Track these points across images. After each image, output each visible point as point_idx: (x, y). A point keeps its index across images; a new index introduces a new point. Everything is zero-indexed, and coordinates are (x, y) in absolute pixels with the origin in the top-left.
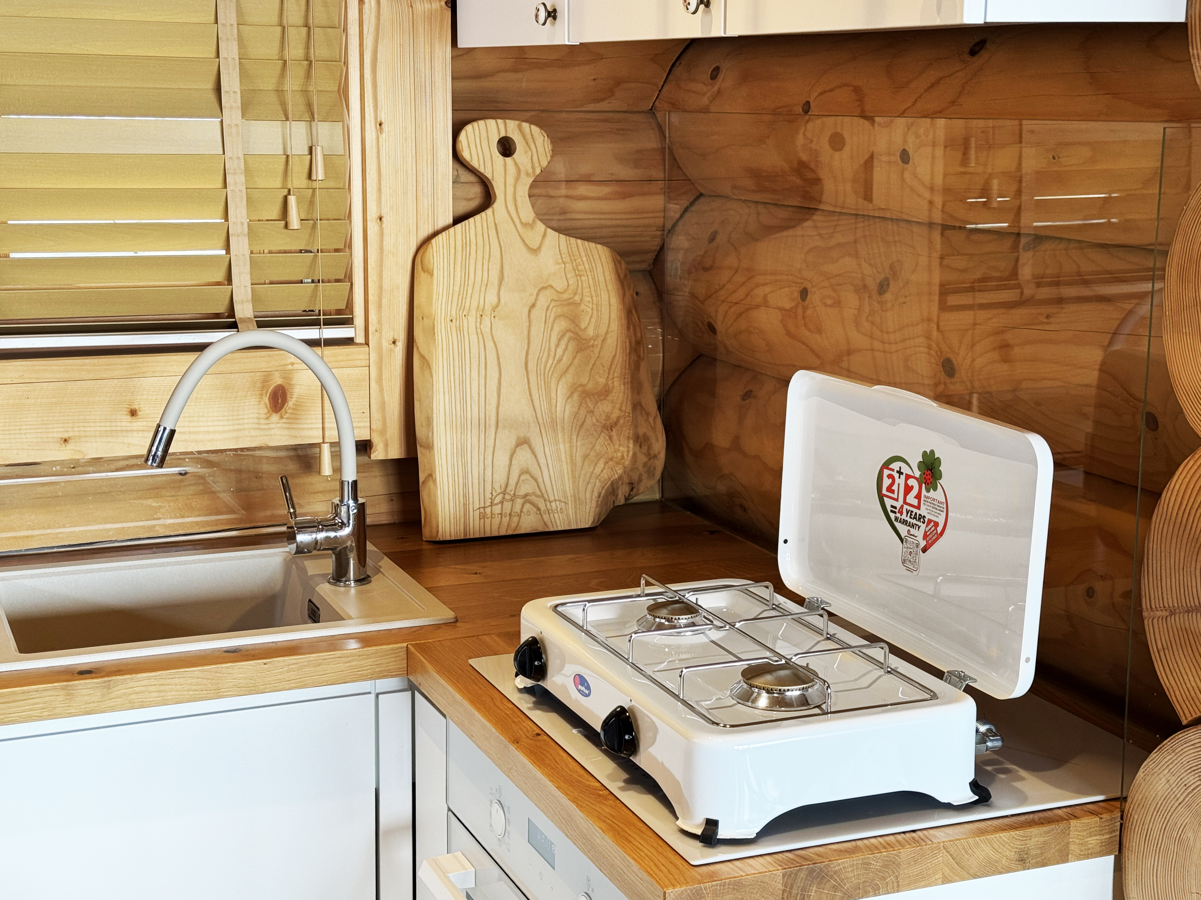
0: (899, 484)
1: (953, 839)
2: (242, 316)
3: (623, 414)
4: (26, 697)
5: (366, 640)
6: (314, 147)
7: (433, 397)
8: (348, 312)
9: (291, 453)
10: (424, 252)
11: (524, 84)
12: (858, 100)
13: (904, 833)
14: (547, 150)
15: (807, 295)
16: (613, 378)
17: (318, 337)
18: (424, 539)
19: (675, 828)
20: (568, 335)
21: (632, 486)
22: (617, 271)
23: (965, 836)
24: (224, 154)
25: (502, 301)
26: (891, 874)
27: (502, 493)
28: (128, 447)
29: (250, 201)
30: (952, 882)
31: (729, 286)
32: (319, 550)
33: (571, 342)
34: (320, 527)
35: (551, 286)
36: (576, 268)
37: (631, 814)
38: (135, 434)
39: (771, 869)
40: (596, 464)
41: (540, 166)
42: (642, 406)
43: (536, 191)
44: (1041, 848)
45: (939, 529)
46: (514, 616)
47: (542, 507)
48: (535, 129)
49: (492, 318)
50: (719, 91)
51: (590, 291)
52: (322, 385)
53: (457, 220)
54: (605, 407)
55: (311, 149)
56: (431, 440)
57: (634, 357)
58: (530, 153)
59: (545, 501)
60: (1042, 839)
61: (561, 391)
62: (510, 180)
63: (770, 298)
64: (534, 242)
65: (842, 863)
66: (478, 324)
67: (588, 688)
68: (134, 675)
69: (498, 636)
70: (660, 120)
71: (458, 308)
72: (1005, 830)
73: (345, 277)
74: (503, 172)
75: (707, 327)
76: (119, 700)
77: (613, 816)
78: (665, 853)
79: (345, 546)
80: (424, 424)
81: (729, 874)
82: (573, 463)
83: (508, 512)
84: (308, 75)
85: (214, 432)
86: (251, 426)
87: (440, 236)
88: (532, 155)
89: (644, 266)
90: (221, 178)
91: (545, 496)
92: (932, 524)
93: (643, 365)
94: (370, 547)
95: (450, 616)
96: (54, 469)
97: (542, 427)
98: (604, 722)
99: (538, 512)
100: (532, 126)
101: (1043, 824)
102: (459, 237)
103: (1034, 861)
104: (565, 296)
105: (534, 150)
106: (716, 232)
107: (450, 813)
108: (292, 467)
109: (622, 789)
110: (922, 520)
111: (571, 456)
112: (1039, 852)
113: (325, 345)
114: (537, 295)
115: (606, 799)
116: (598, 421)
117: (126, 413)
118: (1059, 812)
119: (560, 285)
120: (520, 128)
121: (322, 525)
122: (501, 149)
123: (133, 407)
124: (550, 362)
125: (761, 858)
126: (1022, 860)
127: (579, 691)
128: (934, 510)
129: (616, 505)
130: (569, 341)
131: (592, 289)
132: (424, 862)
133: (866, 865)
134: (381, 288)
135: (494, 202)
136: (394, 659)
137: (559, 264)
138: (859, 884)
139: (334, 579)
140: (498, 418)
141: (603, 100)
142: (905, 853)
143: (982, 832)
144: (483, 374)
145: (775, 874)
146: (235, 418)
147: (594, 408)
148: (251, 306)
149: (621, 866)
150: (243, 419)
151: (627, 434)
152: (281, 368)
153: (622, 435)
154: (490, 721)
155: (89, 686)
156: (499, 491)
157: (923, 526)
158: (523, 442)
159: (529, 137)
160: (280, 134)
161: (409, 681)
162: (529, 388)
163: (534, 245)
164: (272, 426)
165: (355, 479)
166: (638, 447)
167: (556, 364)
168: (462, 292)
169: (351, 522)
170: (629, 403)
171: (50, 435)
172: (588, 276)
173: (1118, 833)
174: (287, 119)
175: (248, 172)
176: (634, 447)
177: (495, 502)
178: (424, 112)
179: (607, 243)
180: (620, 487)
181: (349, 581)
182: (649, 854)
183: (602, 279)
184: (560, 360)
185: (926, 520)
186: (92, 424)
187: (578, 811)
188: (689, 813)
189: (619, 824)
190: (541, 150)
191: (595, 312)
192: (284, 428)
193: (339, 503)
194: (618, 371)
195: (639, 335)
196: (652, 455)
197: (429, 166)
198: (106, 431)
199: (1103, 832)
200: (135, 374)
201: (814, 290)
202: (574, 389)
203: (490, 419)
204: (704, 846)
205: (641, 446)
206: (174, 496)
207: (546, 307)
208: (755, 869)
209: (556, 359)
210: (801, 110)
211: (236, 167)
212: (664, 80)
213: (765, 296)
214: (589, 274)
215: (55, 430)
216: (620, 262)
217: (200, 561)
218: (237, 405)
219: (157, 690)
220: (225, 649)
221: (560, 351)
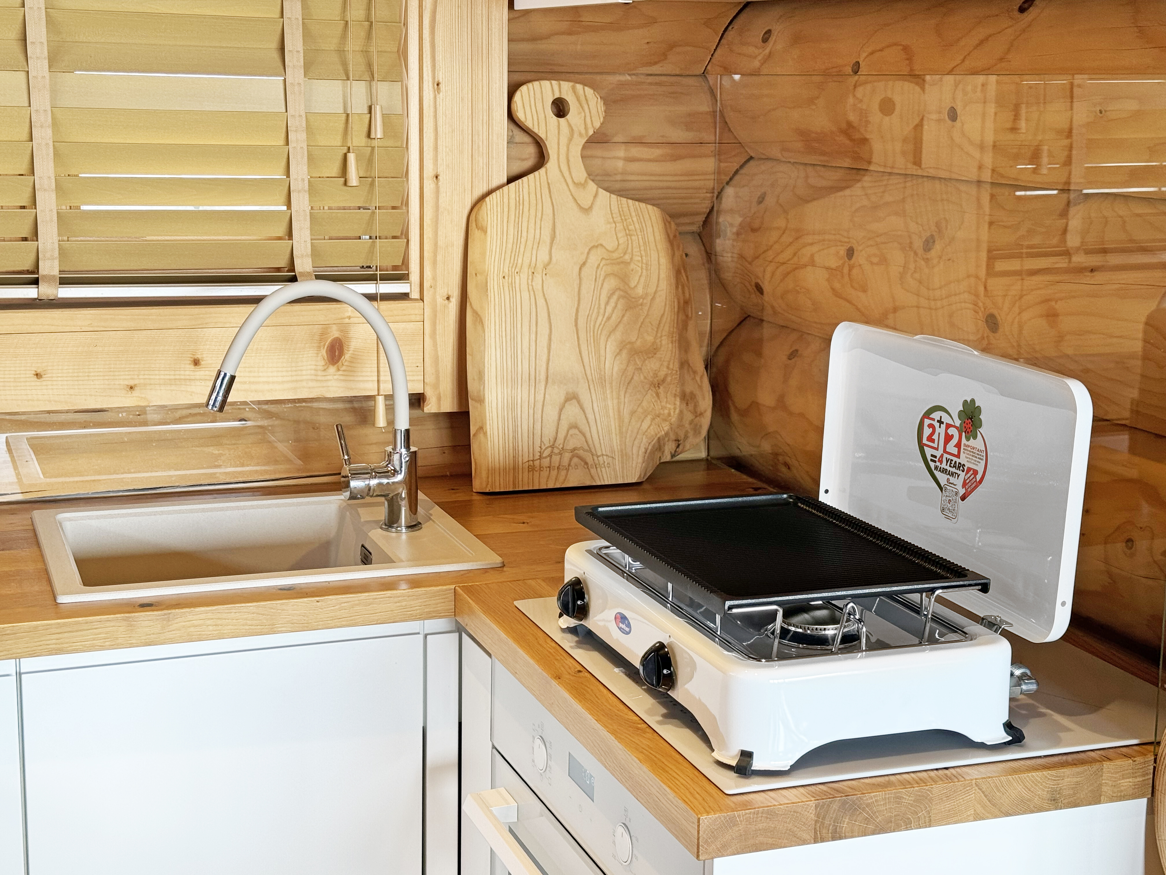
0: (939, 434)
1: (985, 776)
2: (301, 271)
3: (670, 372)
4: (90, 627)
5: (415, 582)
6: (373, 106)
7: (484, 351)
8: (404, 269)
9: (348, 405)
10: (478, 210)
11: (579, 47)
12: (908, 59)
13: (937, 769)
14: (599, 110)
15: (853, 254)
16: (661, 337)
17: (374, 292)
18: (474, 491)
19: (711, 760)
20: (617, 293)
21: (678, 442)
22: (667, 232)
23: (998, 775)
24: (287, 111)
25: (554, 260)
26: (923, 809)
27: (550, 446)
28: (191, 395)
29: (311, 158)
30: (983, 819)
31: (776, 246)
32: (372, 496)
33: (621, 300)
34: (374, 474)
35: (601, 245)
36: (626, 228)
37: (668, 746)
38: (198, 383)
39: (804, 800)
40: (643, 421)
41: (593, 127)
42: (689, 365)
43: (589, 152)
44: (1072, 788)
45: (979, 477)
46: (559, 562)
47: (590, 460)
48: (589, 91)
49: (544, 275)
50: (770, 53)
51: (640, 250)
52: (378, 337)
53: (511, 180)
54: (652, 365)
55: (370, 108)
56: (482, 393)
57: (682, 317)
58: (583, 114)
59: (592, 455)
60: (1075, 780)
61: (611, 347)
62: (564, 141)
63: (817, 258)
64: (586, 201)
65: (874, 796)
66: (530, 281)
67: (629, 625)
68: (192, 609)
69: (544, 580)
70: (711, 83)
71: (511, 265)
72: (1038, 769)
73: (402, 234)
74: (557, 132)
75: (755, 288)
76: (177, 632)
77: (651, 748)
78: (700, 783)
79: (396, 493)
80: (476, 378)
81: (762, 803)
82: (620, 419)
83: (557, 465)
84: (369, 36)
85: (273, 383)
86: (309, 377)
87: (494, 194)
88: (585, 116)
89: (694, 228)
90: (283, 135)
91: (593, 450)
92: (971, 472)
93: (691, 325)
94: (421, 496)
95: (498, 561)
96: (120, 415)
97: (591, 382)
98: (643, 657)
99: (586, 466)
100: (586, 88)
101: (1075, 764)
102: (513, 196)
103: (1066, 801)
104: (615, 255)
105: (587, 111)
106: (765, 194)
107: (494, 750)
108: (347, 419)
109: (659, 723)
110: (961, 468)
111: (619, 411)
112: (1071, 792)
113: (380, 300)
114: (588, 253)
115: (645, 732)
116: (645, 378)
117: (190, 362)
118: (1092, 754)
119: (611, 245)
120: (574, 89)
121: (375, 472)
122: (555, 110)
123: (196, 357)
124: (600, 318)
125: (794, 790)
126: (1054, 800)
127: (620, 629)
128: (974, 458)
129: (662, 461)
130: (618, 299)
131: (642, 248)
132: (469, 796)
133: (898, 799)
134: (436, 244)
135: (547, 162)
136: (443, 601)
137: (609, 223)
138: (891, 817)
139: (386, 525)
140: (547, 372)
141: (655, 63)
142: (937, 789)
143: (1015, 771)
144: (534, 330)
145: (808, 805)
146: (294, 369)
147: (642, 365)
148: (310, 260)
149: (658, 795)
150: (301, 370)
151: (674, 392)
152: (338, 321)
153: (669, 392)
154: (533, 658)
155: (150, 618)
156: (547, 445)
157: (962, 475)
158: (572, 397)
159: (582, 98)
160: (341, 92)
161: (457, 622)
162: (579, 344)
163: (586, 204)
164: (329, 378)
165: (407, 428)
166: (685, 405)
167: (606, 322)
168: (514, 250)
169: (403, 469)
170: (677, 361)
171: (117, 383)
172: (638, 236)
173: (1151, 776)
174: (348, 79)
175: (309, 130)
176: (680, 405)
177: (544, 455)
178: (480, 72)
179: (658, 205)
180: (667, 443)
181: (400, 527)
182: (684, 782)
183: (651, 238)
184: (609, 318)
185: (966, 468)
186: (157, 372)
187: (616, 742)
188: (724, 745)
189: (657, 756)
190: (594, 111)
191: (644, 271)
192: (341, 380)
193: (391, 451)
194: (666, 328)
195: (687, 295)
196: (699, 413)
197: (485, 125)
198: (170, 379)
199: (1136, 775)
200: (199, 325)
201: (860, 248)
202: (622, 346)
203: (540, 374)
204: (739, 777)
205: (687, 404)
206: (234, 444)
207: (596, 266)
208: (788, 799)
209: (605, 317)
210: (850, 71)
211: (297, 124)
212: (716, 44)
213: (812, 256)
214: (639, 233)
215: (122, 377)
216: (670, 223)
217: (258, 507)
218: (296, 356)
219: (214, 623)
220: (280, 587)
221: (609, 309)
